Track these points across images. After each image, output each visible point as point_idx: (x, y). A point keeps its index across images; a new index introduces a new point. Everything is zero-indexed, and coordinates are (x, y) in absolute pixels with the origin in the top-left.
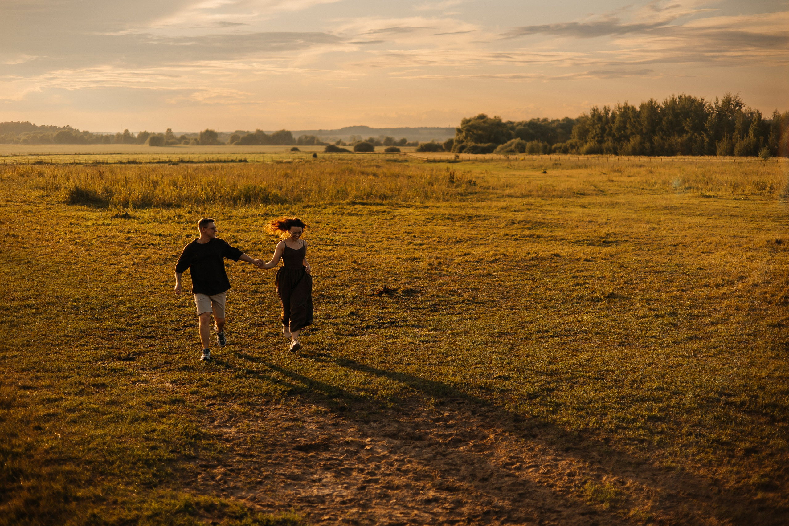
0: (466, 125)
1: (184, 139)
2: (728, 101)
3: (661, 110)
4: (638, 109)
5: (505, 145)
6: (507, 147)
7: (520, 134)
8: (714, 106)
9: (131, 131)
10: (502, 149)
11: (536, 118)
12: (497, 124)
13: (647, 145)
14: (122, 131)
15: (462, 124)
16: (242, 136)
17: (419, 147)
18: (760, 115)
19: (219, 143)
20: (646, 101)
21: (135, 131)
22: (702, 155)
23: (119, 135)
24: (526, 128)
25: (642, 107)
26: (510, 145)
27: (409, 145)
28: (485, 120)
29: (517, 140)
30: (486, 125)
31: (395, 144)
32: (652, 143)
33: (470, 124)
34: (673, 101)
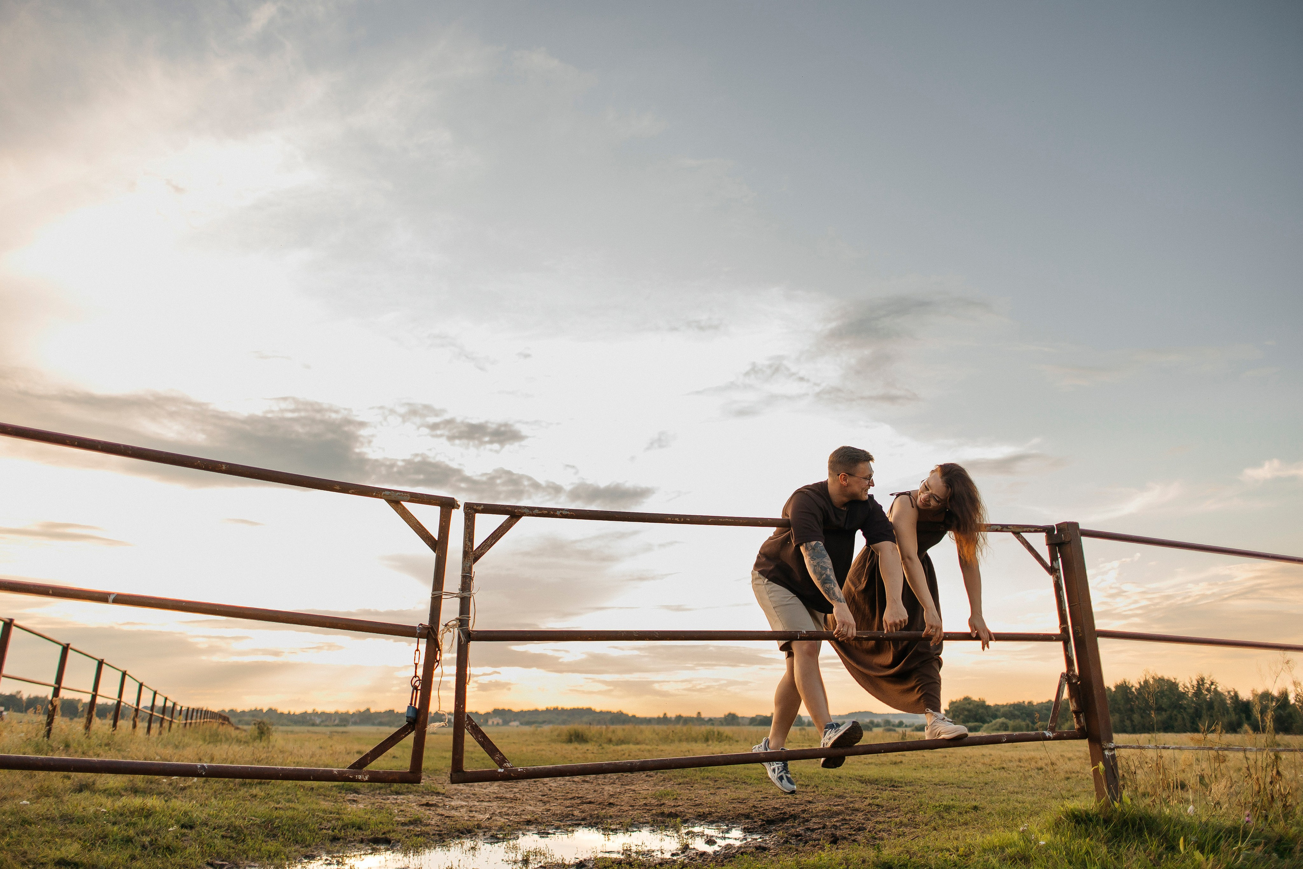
0: (952, 706)
1: (711, 721)
2: (1201, 682)
3: (1136, 689)
4: (1113, 689)
5: (990, 724)
6: (992, 726)
7: (1005, 715)
8: (1189, 686)
9: (669, 715)
10: (988, 728)
11: (1021, 701)
12: (982, 705)
13: (1128, 723)
14: (662, 716)
15: (949, 706)
16: (759, 718)
17: (913, 728)
18: (1236, 695)
19: (738, 724)
20: (1119, 682)
21: (672, 714)
22: (1185, 732)
23: (659, 718)
24: (1012, 709)
25: (1117, 687)
26: (995, 725)
27: (906, 726)
28: (969, 701)
29: (1002, 720)
30: (971, 706)
31: (894, 725)
32: (1132, 721)
33: (956, 705)
34: (1146, 682)
